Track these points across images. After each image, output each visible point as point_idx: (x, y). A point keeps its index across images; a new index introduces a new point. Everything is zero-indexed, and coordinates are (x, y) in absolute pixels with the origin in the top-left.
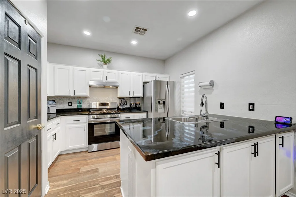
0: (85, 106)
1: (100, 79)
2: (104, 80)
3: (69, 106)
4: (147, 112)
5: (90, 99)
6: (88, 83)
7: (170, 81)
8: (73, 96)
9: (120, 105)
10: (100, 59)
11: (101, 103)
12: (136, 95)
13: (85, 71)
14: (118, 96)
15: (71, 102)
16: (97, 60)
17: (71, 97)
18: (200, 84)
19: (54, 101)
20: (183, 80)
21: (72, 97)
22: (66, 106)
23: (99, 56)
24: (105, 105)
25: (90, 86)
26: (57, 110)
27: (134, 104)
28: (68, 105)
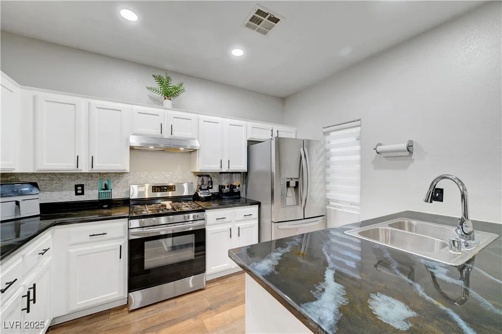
0: (117, 194)
1: (156, 132)
2: (166, 134)
3: (77, 194)
4: (259, 204)
5: (129, 177)
6: (128, 139)
7: (298, 138)
8: (87, 171)
9: (201, 189)
10: (156, 85)
11: (158, 187)
12: (234, 168)
13: (120, 111)
14: (197, 171)
15: (82, 186)
16: (148, 88)
17: (81, 173)
18: (379, 148)
19: (35, 185)
20: (327, 138)
21: (84, 173)
22: (69, 196)
23: (154, 79)
24: (167, 191)
25: (132, 148)
26: (43, 206)
27: (228, 187)
28: (74, 192)
